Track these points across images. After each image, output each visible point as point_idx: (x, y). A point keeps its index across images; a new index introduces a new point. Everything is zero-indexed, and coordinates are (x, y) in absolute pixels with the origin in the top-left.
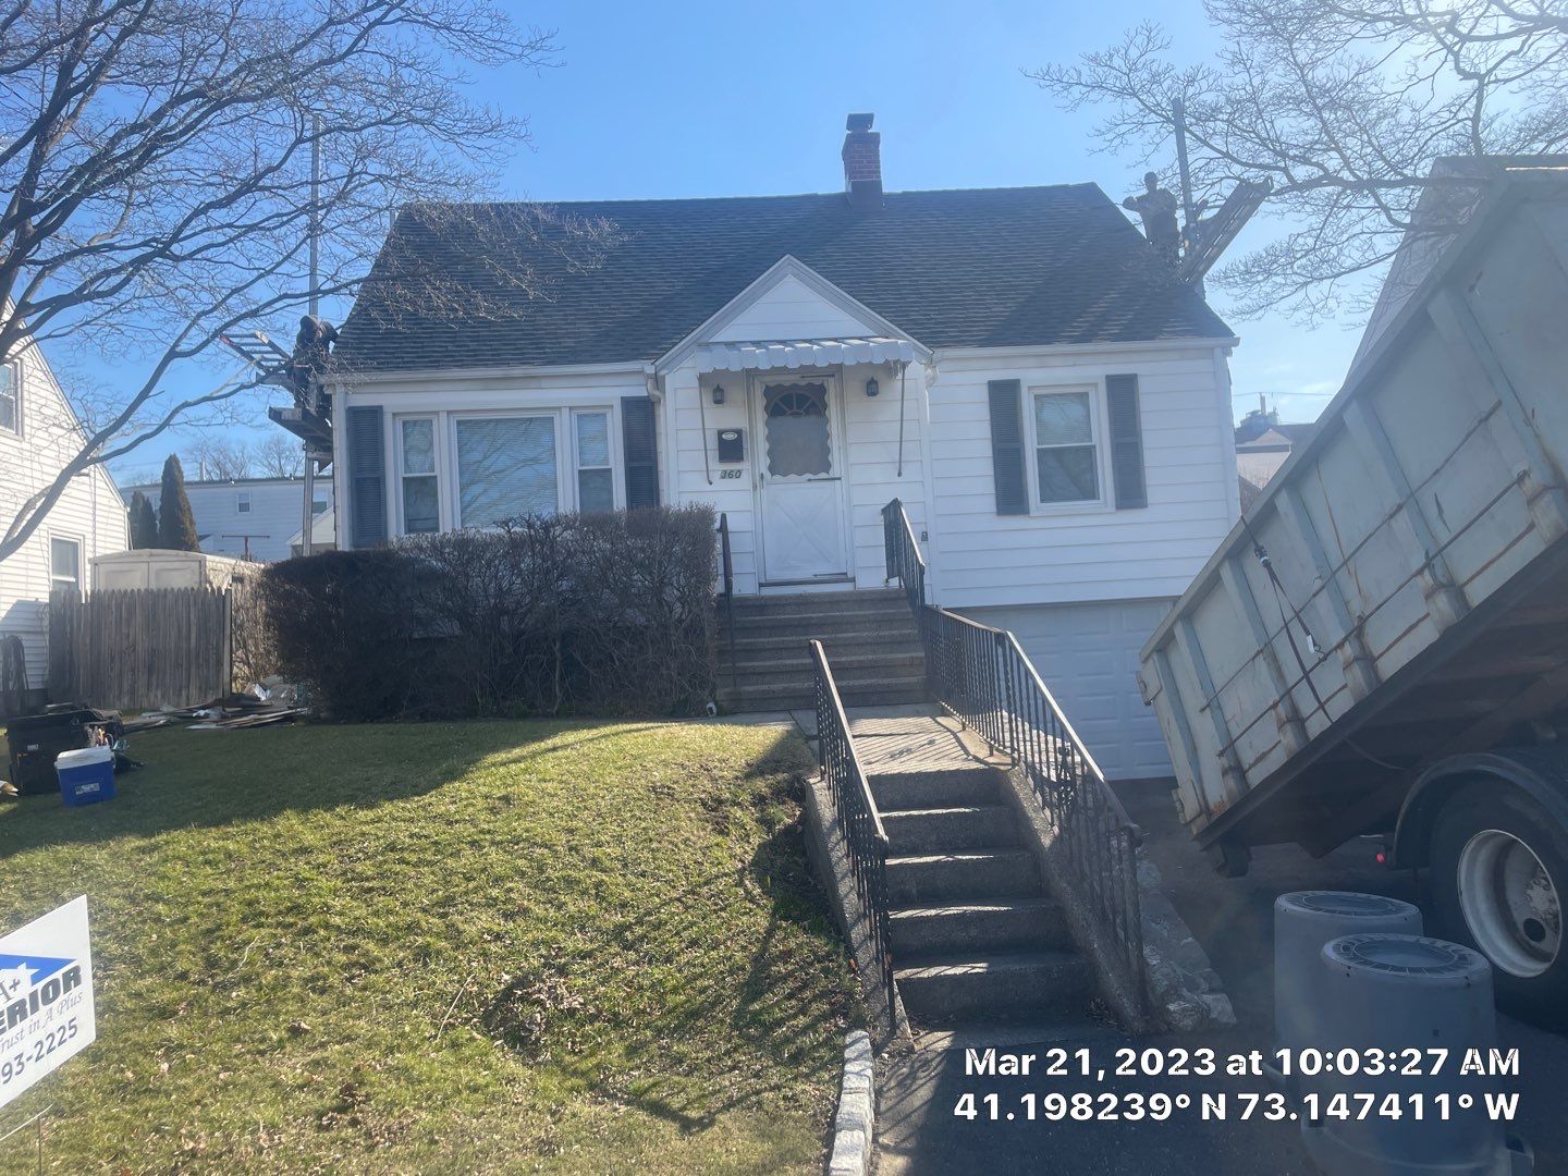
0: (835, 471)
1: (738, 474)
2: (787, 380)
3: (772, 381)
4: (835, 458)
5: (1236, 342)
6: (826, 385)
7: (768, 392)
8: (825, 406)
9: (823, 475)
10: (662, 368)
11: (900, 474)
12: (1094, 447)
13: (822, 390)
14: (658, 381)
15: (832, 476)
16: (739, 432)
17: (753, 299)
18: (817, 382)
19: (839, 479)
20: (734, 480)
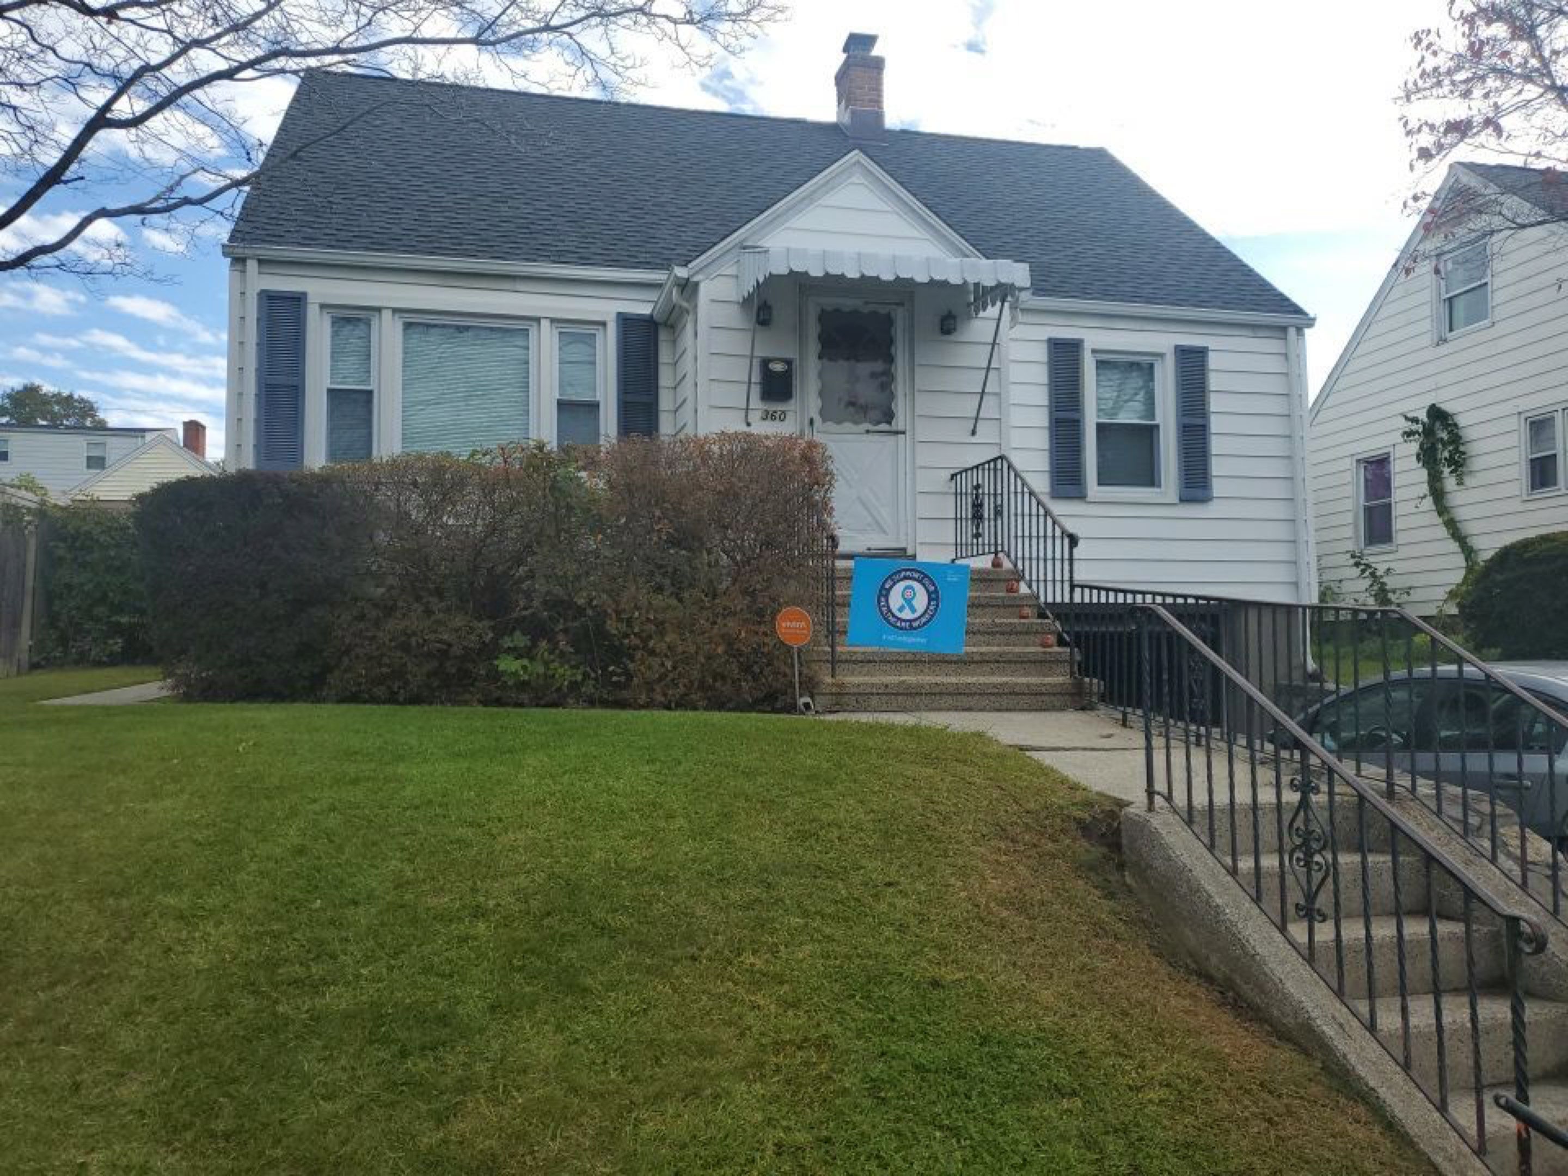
0: (900, 422)
1: (783, 417)
2: (849, 303)
3: (830, 302)
4: (900, 407)
5: (1311, 322)
6: (893, 314)
7: (824, 317)
8: (891, 342)
9: (884, 427)
10: (697, 273)
11: (974, 433)
12: (1157, 426)
13: (888, 321)
14: (688, 288)
15: (894, 427)
16: (789, 362)
17: (810, 198)
18: (883, 310)
19: (904, 433)
20: (777, 423)
